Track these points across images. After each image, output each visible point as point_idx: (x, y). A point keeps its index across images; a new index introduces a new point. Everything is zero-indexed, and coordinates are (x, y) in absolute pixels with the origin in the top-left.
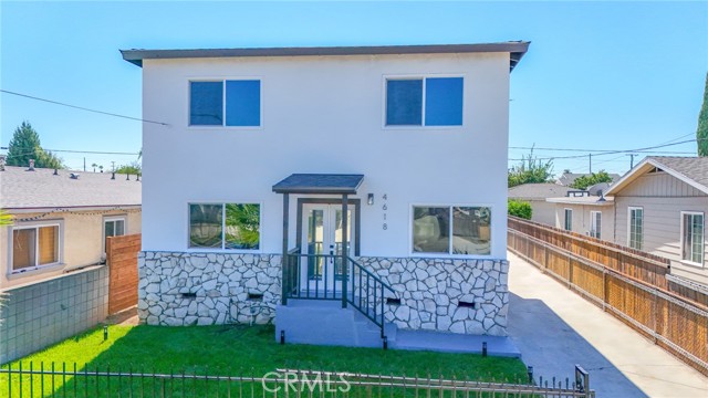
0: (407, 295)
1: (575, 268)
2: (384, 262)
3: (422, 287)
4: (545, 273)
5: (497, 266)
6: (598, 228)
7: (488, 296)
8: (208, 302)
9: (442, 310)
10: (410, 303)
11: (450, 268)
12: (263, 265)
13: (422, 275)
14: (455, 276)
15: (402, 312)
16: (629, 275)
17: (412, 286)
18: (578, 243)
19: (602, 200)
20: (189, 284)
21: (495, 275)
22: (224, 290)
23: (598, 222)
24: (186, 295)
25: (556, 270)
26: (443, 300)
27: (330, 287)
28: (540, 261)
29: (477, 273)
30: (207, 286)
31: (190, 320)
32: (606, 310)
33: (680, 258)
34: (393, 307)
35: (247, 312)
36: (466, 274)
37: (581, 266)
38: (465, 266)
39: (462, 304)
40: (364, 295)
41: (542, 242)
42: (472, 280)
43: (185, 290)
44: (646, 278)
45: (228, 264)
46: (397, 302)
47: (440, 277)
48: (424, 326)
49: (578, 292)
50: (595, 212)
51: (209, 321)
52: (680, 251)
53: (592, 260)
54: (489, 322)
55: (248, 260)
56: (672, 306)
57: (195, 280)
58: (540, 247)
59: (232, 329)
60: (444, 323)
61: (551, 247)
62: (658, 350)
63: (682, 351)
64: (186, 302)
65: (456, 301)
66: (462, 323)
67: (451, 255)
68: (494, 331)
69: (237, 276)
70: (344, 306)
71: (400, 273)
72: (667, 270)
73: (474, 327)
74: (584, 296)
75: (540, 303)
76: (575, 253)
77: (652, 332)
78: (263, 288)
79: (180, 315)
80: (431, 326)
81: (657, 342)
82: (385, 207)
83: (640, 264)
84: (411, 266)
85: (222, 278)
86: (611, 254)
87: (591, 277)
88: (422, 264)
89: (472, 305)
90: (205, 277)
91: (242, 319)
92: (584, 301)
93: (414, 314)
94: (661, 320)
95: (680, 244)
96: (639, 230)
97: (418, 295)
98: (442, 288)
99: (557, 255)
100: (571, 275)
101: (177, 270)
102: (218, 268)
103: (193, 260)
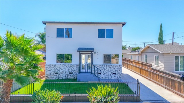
0: (103, 72)
1: (134, 67)
2: (98, 66)
3: (105, 70)
4: (127, 69)
5: (120, 66)
6: (138, 59)
7: (118, 72)
8: (61, 74)
9: (110, 75)
10: (103, 74)
11: (111, 67)
12: (73, 66)
13: (105, 68)
15: (101, 76)
16: (145, 68)
17: (103, 70)
18: (134, 62)
19: (139, 53)
20: (57, 71)
21: (120, 68)
22: (64, 72)
23: (138, 58)
24: (56, 73)
25: (130, 68)
26: (110, 73)
27: (87, 71)
28: (126, 66)
29: (116, 67)
30: (60, 71)
31: (57, 78)
32: (140, 75)
33: (154, 65)
34: (100, 75)
35: (70, 76)
36: (114, 68)
37: (135, 67)
38: (114, 66)
39: (113, 74)
40: (94, 72)
41: (127, 62)
42: (115, 69)
43: (56, 72)
44: (148, 68)
45: (65, 66)
46: (100, 73)
47: (109, 68)
48: (106, 78)
49: (134, 72)
50: (137, 56)
51: (61, 78)
52: (154, 64)
53: (137, 65)
54: (118, 77)
55: (70, 66)
56: (152, 73)
57: (58, 70)
59: (66, 79)
60: (110, 78)
61: (129, 63)
62: (150, 81)
63: (154, 81)
64: (56, 74)
65: (112, 73)
66: (113, 77)
67: (111, 64)
68: (120, 79)
69: (67, 69)
70: (91, 74)
71: (101, 68)
72: (151, 66)
73: (116, 78)
74: (136, 73)
75: (127, 74)
76: (134, 64)
77: (149, 78)
78: (73, 71)
79: (55, 77)
80: (107, 78)
81: (150, 80)
82: (98, 55)
83: (147, 65)
84: (103, 66)
85: (64, 69)
86: (141, 64)
87: (137, 69)
88: (105, 66)
89: (115, 74)
90: (60, 69)
91: (68, 78)
92: (136, 74)
93: (104, 76)
94: (150, 76)
95: (154, 62)
96: (146, 59)
97: (105, 72)
98: (109, 70)
99: (130, 65)
100: (133, 69)
101: (54, 68)
102: (63, 67)
103: (58, 66)
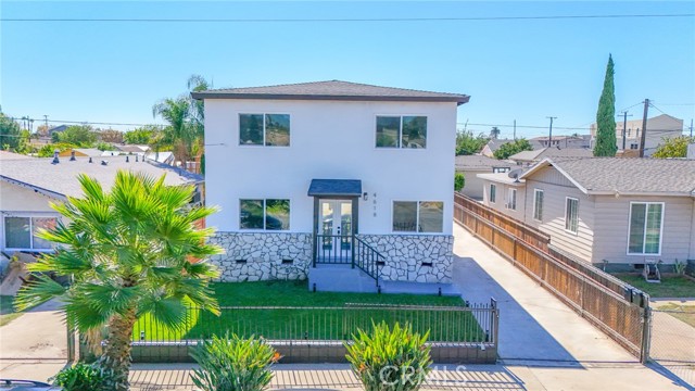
0: (389, 259)
1: (496, 235)
2: (374, 238)
3: (399, 253)
4: (475, 236)
5: (447, 240)
6: (514, 202)
7: (440, 259)
8: (255, 265)
9: (412, 268)
10: (391, 264)
11: (417, 242)
12: (294, 241)
13: (399, 246)
14: (420, 246)
15: (385, 270)
16: (528, 243)
17: (393, 253)
18: (498, 218)
19: (517, 181)
20: (242, 254)
21: (445, 245)
22: (267, 257)
23: (514, 197)
24: (238, 262)
25: (483, 234)
26: (413, 262)
27: (338, 255)
28: (471, 227)
29: (434, 244)
30: (254, 255)
31: (243, 278)
32: (515, 264)
33: (564, 228)
34: (380, 267)
35: (283, 271)
36: (427, 245)
37: (500, 233)
38: (427, 240)
39: (424, 264)
40: (361, 259)
41: (473, 214)
42: (431, 249)
43: (239, 258)
44: (537, 245)
45: (269, 240)
46: (383, 263)
47: (412, 247)
48: (400, 279)
49: (497, 252)
50: (512, 190)
51: (257, 279)
53: (507, 231)
54: (440, 275)
55: (283, 237)
56: (550, 264)
57: (246, 251)
58: (471, 217)
59: (272, 282)
60: (412, 277)
61: (480, 218)
62: (542, 289)
63: (552, 288)
64: (240, 265)
65: (420, 262)
66: (424, 275)
67: (418, 233)
68: (444, 281)
69: (275, 248)
70: (353, 267)
71: (384, 245)
72: (548, 241)
73: (432, 278)
74: (501, 254)
75: (471, 260)
76: (496, 225)
77: (539, 279)
78: (293, 256)
79: (237, 274)
80: (404, 278)
81: (542, 285)
82: (375, 202)
83: (535, 236)
84: (392, 240)
85: (265, 250)
86: (519, 228)
87: (506, 242)
88: (399, 239)
89: (430, 265)
90: (253, 249)
91: (279, 276)
92: (501, 258)
93: (394, 271)
94: (544, 269)
95: (565, 219)
96: (541, 206)
97: (396, 259)
98: (412, 254)
99: (484, 224)
100: (493, 239)
101: (233, 244)
102: (262, 243)
103: (245, 237)
